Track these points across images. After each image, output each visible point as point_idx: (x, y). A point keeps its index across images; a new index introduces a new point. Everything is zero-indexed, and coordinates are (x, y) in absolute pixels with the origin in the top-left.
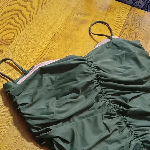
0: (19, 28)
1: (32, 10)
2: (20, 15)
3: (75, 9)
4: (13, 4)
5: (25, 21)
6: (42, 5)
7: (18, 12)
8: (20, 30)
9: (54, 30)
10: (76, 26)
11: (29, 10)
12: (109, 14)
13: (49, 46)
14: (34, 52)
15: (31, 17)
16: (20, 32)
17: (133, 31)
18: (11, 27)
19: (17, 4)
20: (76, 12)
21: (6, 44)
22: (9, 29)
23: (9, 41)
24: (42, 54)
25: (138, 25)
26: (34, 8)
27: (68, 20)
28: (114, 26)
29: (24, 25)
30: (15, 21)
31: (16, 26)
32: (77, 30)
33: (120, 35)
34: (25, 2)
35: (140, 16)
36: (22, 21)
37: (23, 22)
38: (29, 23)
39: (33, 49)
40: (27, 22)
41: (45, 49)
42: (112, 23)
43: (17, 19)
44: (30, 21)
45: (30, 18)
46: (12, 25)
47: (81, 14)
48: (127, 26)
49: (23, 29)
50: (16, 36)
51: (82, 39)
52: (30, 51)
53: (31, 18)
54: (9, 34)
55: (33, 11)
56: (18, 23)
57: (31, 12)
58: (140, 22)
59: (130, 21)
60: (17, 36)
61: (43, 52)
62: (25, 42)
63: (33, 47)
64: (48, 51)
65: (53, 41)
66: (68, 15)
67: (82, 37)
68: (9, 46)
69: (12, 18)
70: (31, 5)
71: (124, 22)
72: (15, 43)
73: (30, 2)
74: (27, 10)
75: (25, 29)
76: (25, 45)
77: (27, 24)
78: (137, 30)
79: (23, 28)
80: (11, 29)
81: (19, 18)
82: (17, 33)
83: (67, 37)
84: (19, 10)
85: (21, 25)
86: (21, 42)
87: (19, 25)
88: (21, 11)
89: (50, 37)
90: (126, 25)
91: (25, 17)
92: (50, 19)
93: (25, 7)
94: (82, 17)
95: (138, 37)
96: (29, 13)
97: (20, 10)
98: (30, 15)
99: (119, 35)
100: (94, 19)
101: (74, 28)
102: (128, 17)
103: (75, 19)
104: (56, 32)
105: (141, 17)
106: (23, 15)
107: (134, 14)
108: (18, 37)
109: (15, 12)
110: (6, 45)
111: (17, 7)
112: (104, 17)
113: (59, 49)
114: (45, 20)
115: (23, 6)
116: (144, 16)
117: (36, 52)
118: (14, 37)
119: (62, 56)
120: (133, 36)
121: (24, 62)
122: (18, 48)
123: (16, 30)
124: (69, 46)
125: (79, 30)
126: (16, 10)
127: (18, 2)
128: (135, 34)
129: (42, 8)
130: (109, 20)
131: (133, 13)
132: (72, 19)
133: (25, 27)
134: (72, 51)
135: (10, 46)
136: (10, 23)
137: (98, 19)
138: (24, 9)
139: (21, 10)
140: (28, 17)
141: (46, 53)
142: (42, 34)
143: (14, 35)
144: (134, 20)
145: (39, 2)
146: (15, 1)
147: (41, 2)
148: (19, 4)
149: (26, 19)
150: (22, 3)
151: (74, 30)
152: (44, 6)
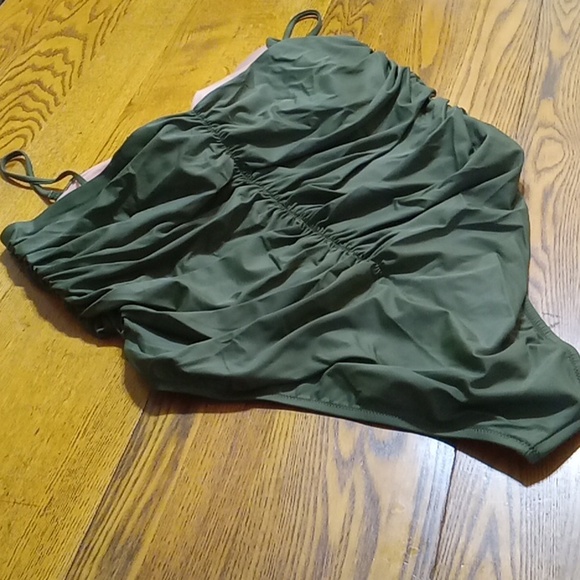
0: (36, 121)
1: (68, 68)
2: (38, 91)
3: (184, 24)
5: (51, 99)
6: (94, 47)
7: (30, 87)
8: (39, 124)
9: (128, 91)
10: (189, 63)
11: (59, 71)
13: (116, 132)
14: (76, 160)
15: (67, 84)
16: (41, 128)
17: (355, 14)
18: (17, 124)
19: (29, 70)
20: (189, 29)
22: (12, 131)
26: (72, 63)
27: (167, 55)
29: (48, 109)
30: (25, 108)
32: (193, 70)
34: (47, 57)
36: (43, 101)
37: (46, 103)
38: (61, 99)
39: (75, 154)
40: (55, 100)
43: (30, 103)
44: (64, 94)
45: (64, 87)
47: (203, 28)
48: (339, 9)
49: (46, 120)
50: (29, 140)
52: (68, 159)
53: (67, 87)
54: (10, 142)
55: (71, 70)
56: (34, 110)
57: (64, 74)
60: (32, 140)
61: (102, 149)
62: (53, 145)
63: (75, 148)
64: (115, 144)
65: (128, 118)
66: (164, 44)
67: (206, 81)
69: (19, 105)
70: (65, 59)
73: (60, 54)
74: (54, 74)
75: (51, 117)
76: (54, 151)
77: (57, 104)
78: (367, 8)
79: (48, 115)
80: (16, 131)
81: (35, 99)
82: (33, 132)
83: (164, 95)
84: (32, 82)
85: (40, 112)
86: (43, 148)
87: (35, 115)
88: (39, 82)
89: (118, 111)
90: (335, 7)
91: (50, 91)
92: (115, 73)
93: (50, 68)
94: (205, 36)
96: (60, 78)
98: (63, 82)
100: (239, 28)
101: (182, 68)
103: (186, 48)
104: (133, 95)
106: (43, 89)
108: (35, 141)
109: (23, 90)
111: (29, 76)
114: (102, 79)
115: (43, 69)
118: (25, 145)
120: (356, 26)
123: (29, 127)
125: (197, 68)
126: (26, 85)
127: (31, 64)
128: (361, 20)
129: (93, 54)
132: (177, 51)
136: (13, 119)
137: (251, 23)
138: (46, 77)
140: (58, 89)
141: (109, 150)
142: (96, 114)
143: (23, 140)
145: (85, 45)
146: (22, 64)
147: (90, 42)
148: (34, 68)
149: (54, 94)
150: (40, 61)
151: (185, 71)
152: (98, 48)
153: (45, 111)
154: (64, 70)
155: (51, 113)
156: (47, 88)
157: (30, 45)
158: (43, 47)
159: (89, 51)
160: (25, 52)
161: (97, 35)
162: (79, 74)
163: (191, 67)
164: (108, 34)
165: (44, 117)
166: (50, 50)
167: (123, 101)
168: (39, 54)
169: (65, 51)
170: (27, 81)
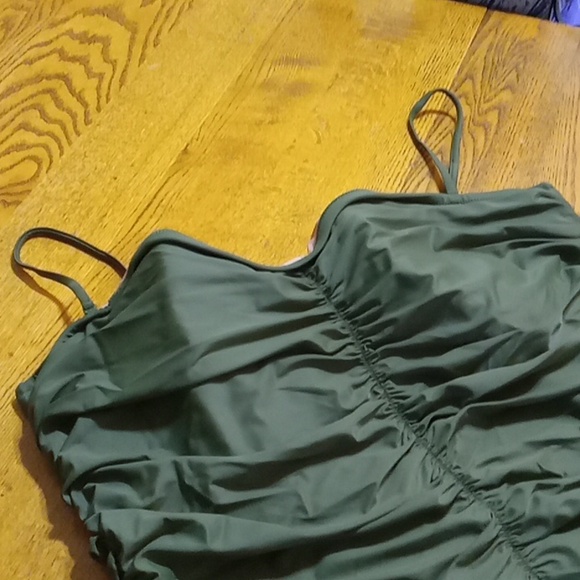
0: (57, 139)
1: (107, 69)
2: (63, 93)
3: (265, 46)
4: (40, 58)
5: (80, 111)
6: (145, 47)
7: (54, 84)
8: (61, 147)
9: (184, 130)
10: (270, 109)
11: (95, 70)
12: (397, 48)
13: (163, 192)
14: (106, 220)
15: (104, 93)
16: (61, 154)
17: (488, 101)
18: (30, 138)
19: (55, 56)
20: (271, 57)
21: (9, 199)
22: (20, 147)
23: (20, 189)
24: (137, 221)
25: (513, 75)
26: (114, 63)
27: (239, 88)
28: (414, 92)
29: (75, 127)
30: (44, 115)
31: (48, 134)
32: (272, 122)
33: (437, 122)
34: (81, 43)
35: (520, 43)
36: (69, 111)
37: (74, 116)
38: (93, 115)
39: (105, 210)
40: (86, 114)
41: (149, 205)
42: (406, 81)
43: (51, 109)
44: (99, 109)
45: (99, 97)
46: (34, 130)
47: (288, 61)
48: (467, 86)
49: (70, 143)
50: (45, 169)
51: (289, 154)
52: (94, 216)
53: (103, 99)
54: (19, 163)
55: (112, 73)
56: (55, 121)
57: (101, 76)
58: (521, 66)
59: (480, 64)
60: (49, 169)
61: (142, 214)
62: (75, 186)
63: (105, 200)
64: (160, 211)
65: (181, 173)
66: (238, 71)
67: (288, 146)
68: (20, 207)
69: (34, 107)
70: (105, 52)
71: (456, 72)
72: (42, 193)
73: (99, 44)
74: (89, 73)
75: (77, 141)
76: (76, 197)
77: (87, 122)
78: (506, 96)
79: (73, 136)
80: (28, 147)
81: (59, 104)
82: (51, 157)
83: (231, 151)
84: (58, 76)
85: (64, 128)
86: (62, 187)
87: (56, 129)
88: (65, 78)
89: (168, 158)
90: (464, 81)
91: (80, 98)
92: (169, 95)
93: (83, 61)
94: (292, 74)
95: (510, 123)
96: (94, 82)
97: (65, 76)
98: (98, 89)
99: (435, 121)
100: (337, 76)
101: (259, 116)
102: (472, 51)
103: (267, 85)
104: (190, 138)
105: (524, 45)
106: (72, 91)
107: (499, 37)
108: (52, 172)
109: (45, 84)
110: (9, 204)
111: (53, 65)
112: (376, 61)
113: (199, 199)
114: (152, 100)
115: (74, 59)
116: (538, 40)
117: (114, 220)
118: (37, 175)
119: (211, 222)
120: (489, 120)
121: (70, 260)
122: (52, 211)
123: (46, 147)
124: (240, 184)
125: (277, 121)
126: (48, 78)
127: (59, 48)
128: (496, 112)
129: (142, 60)
130: (396, 72)
131: (493, 32)
132: (253, 86)
134: (248, 203)
135: (21, 208)
136: (25, 127)
137: (353, 73)
138: (76, 71)
139: (66, 73)
140: (90, 97)
141: (151, 217)
142: (138, 153)
143: (36, 166)
144: (496, 59)
145: (133, 39)
146: (46, 44)
147: (141, 37)
148: (62, 55)
149: (85, 105)
150: (73, 48)
151: (261, 122)
152: (150, 50)
153: (70, 127)
154: (102, 71)
155: (78, 134)
156: (77, 91)
157: (60, 16)
158: (79, 25)
159: (137, 51)
160: (53, 25)
161: (150, 30)
162: (122, 82)
163: (269, 117)
164: (165, 31)
165: (67, 138)
166: (85, 33)
167: (176, 144)
168: (70, 33)
169: (105, 42)
170: (51, 71)
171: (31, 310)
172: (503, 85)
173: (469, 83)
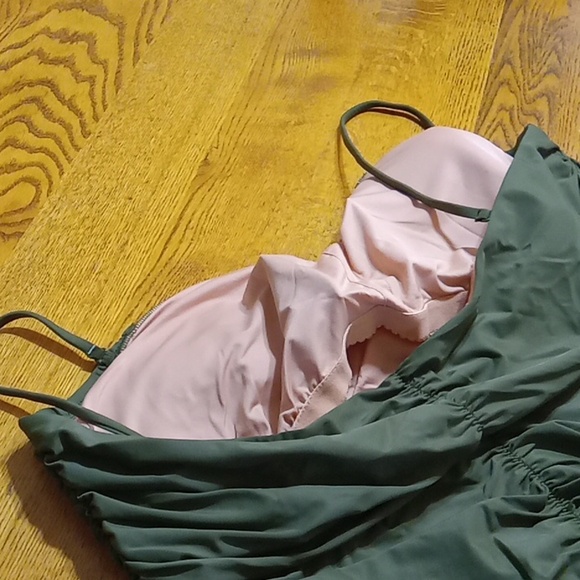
0: (52, 156)
1: (97, 71)
2: (51, 101)
3: (274, 37)
4: (17, 62)
5: (75, 122)
6: (136, 45)
7: (38, 91)
8: (59, 166)
9: (200, 138)
10: (293, 109)
11: (84, 73)
12: (421, 33)
13: (189, 211)
14: (128, 249)
15: (99, 100)
16: (61, 173)
17: (534, 87)
18: (21, 156)
19: (33, 59)
20: (282, 48)
21: (8, 231)
22: (13, 167)
23: (19, 217)
24: (165, 249)
25: (553, 58)
26: (104, 64)
27: (254, 87)
28: (449, 81)
29: (72, 140)
30: (32, 128)
31: (41, 150)
32: (299, 124)
33: (483, 114)
34: (62, 42)
35: (553, 22)
36: (61, 122)
37: (68, 128)
38: (91, 126)
39: (125, 236)
40: (83, 125)
41: (175, 229)
42: (438, 69)
43: (39, 120)
44: (96, 118)
45: (94, 104)
46: (23, 147)
47: (304, 53)
48: (506, 72)
49: (69, 160)
50: (45, 192)
51: (325, 159)
52: (113, 246)
53: (99, 107)
54: (12, 187)
55: (103, 75)
56: (48, 135)
57: (92, 80)
58: (560, 47)
59: (515, 47)
60: (49, 191)
61: (170, 239)
62: (85, 209)
63: (123, 225)
64: (189, 234)
65: (205, 188)
66: (248, 66)
67: (322, 150)
68: (23, 239)
69: (20, 119)
70: (91, 51)
71: (491, 56)
72: (45, 221)
73: (83, 42)
74: (76, 75)
75: (77, 157)
76: (88, 223)
77: (86, 134)
78: (550, 81)
79: (71, 152)
80: (21, 167)
81: (49, 115)
82: (49, 177)
83: (259, 160)
84: (42, 82)
85: (58, 142)
86: (69, 213)
87: (50, 144)
89: (188, 171)
90: (502, 66)
91: (71, 105)
92: (175, 97)
93: (67, 62)
94: (312, 67)
95: (563, 111)
96: (86, 86)
97: (49, 82)
98: (91, 94)
99: (480, 114)
100: (361, 67)
101: (282, 116)
102: (503, 34)
103: (284, 81)
104: (208, 147)
105: (559, 23)
106: (61, 99)
107: (528, 17)
108: (54, 196)
109: (27, 92)
110: (9, 236)
111: (33, 69)
112: (401, 49)
113: (232, 217)
114: (156, 105)
115: (56, 62)
116: (571, 18)
117: (138, 247)
118: (36, 200)
119: (250, 244)
120: (539, 108)
121: (94, 300)
122: (62, 242)
123: (42, 166)
124: (276, 197)
125: (304, 122)
126: (31, 84)
127: (37, 49)
128: (545, 98)
129: (136, 56)
130: (425, 58)
131: (521, 11)
132: (269, 84)
133: (77, 149)
134: (290, 218)
135: (25, 241)
136: (12, 143)
137: (377, 62)
138: (62, 76)
139: (50, 78)
140: (83, 104)
141: (181, 242)
142: (152, 168)
143: (34, 188)
144: (531, 40)
145: (121, 35)
146: (21, 45)
147: (130, 32)
148: (40, 55)
149: (79, 114)
150: (53, 48)
151: (287, 123)
152: (143, 46)
153: (66, 141)
154: (92, 74)
156: (67, 99)
157: (33, 13)
158: (55, 21)
159: (129, 49)
160: (25, 24)
161: (139, 24)
162: (118, 85)
163: (294, 118)
164: (157, 25)
165: (65, 153)
166: (65, 31)
167: (192, 154)
168: (47, 32)
169: (90, 40)
170: (31, 77)
171: (57, 365)
172: (545, 69)
173: (507, 67)
